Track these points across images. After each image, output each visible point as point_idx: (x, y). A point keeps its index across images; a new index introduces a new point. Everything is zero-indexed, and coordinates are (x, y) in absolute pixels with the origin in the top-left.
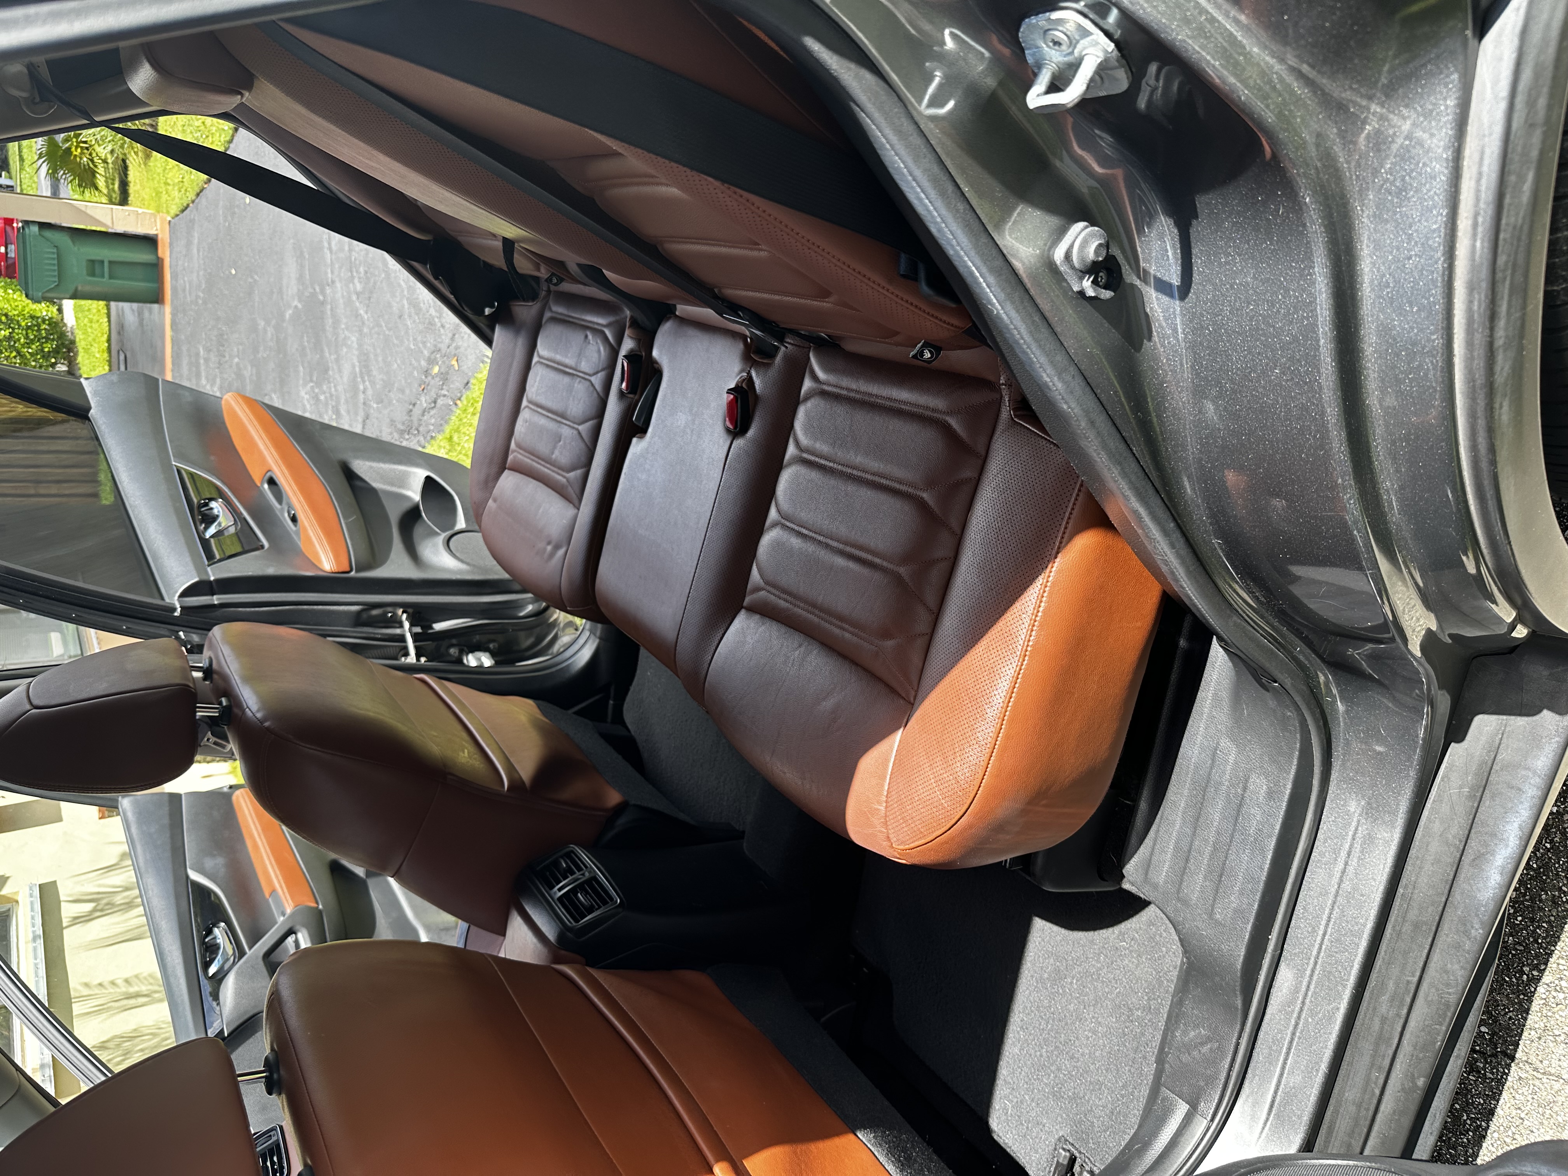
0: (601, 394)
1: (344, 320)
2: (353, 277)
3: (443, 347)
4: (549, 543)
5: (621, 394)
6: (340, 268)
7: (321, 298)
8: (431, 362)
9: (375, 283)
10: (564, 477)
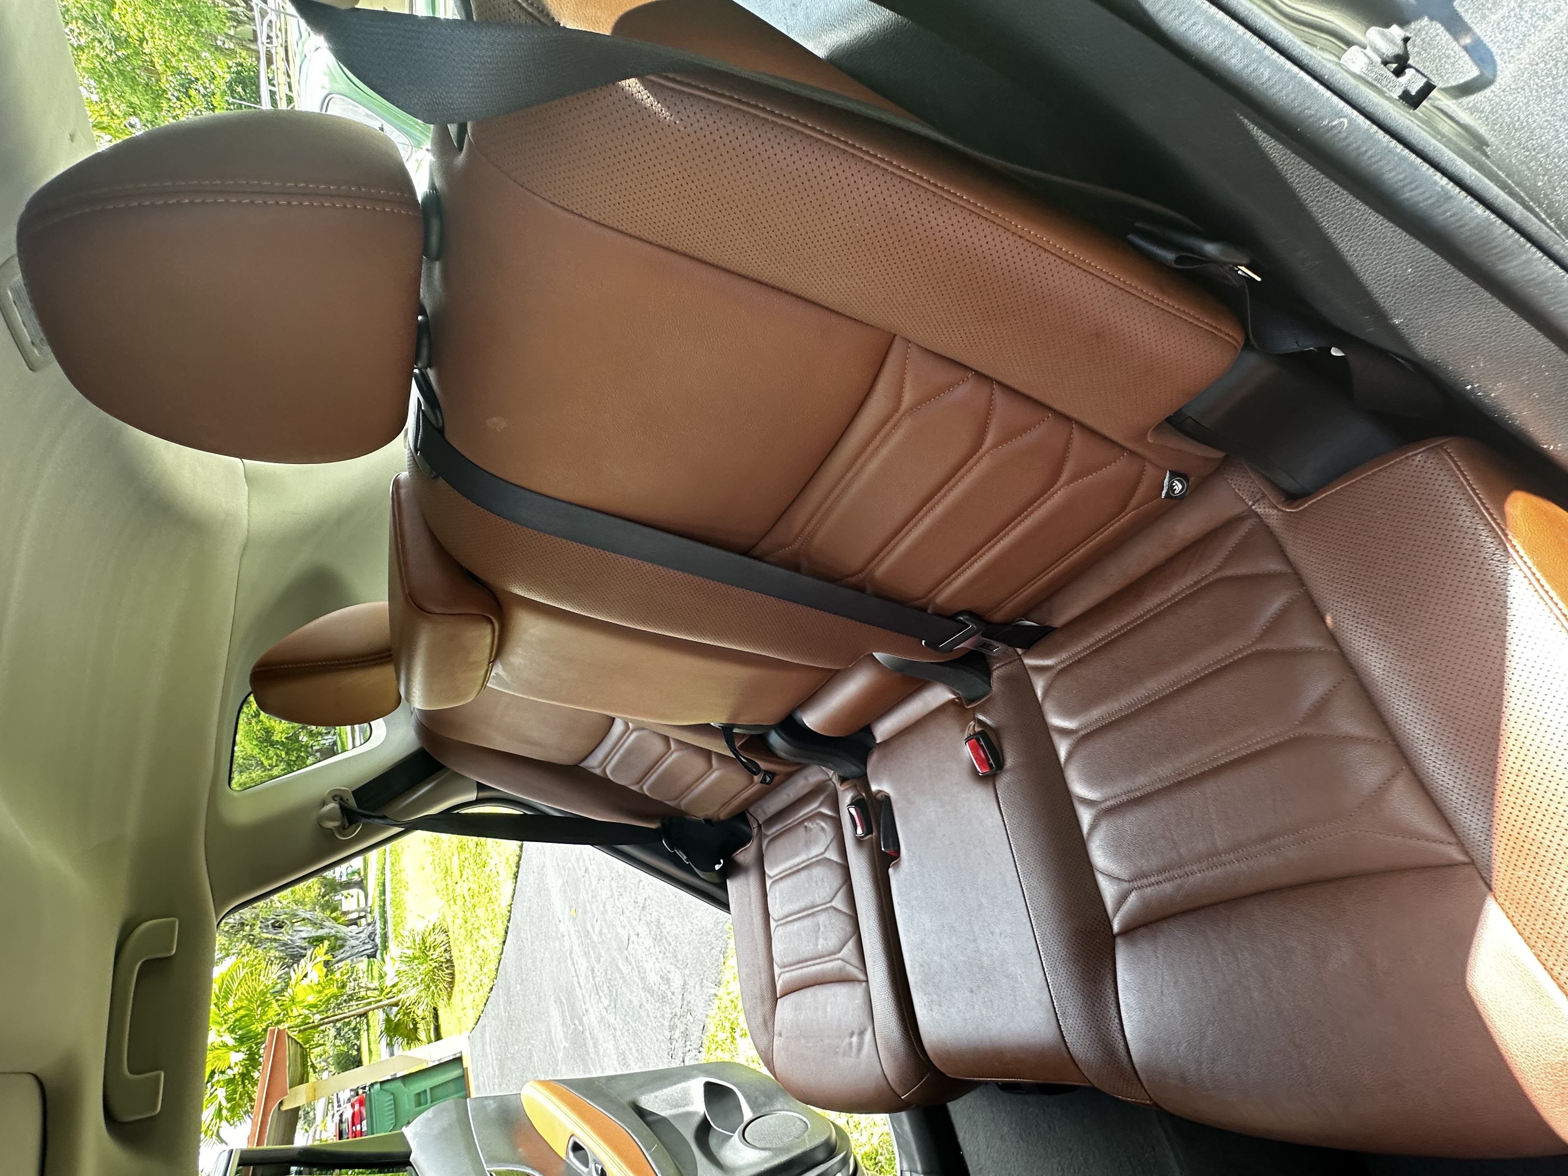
0: (839, 861)
1: (601, 1036)
2: (600, 997)
3: (677, 1010)
4: (852, 1034)
5: (859, 841)
6: (590, 996)
7: (581, 1028)
8: (672, 1028)
9: (617, 992)
10: (838, 959)
